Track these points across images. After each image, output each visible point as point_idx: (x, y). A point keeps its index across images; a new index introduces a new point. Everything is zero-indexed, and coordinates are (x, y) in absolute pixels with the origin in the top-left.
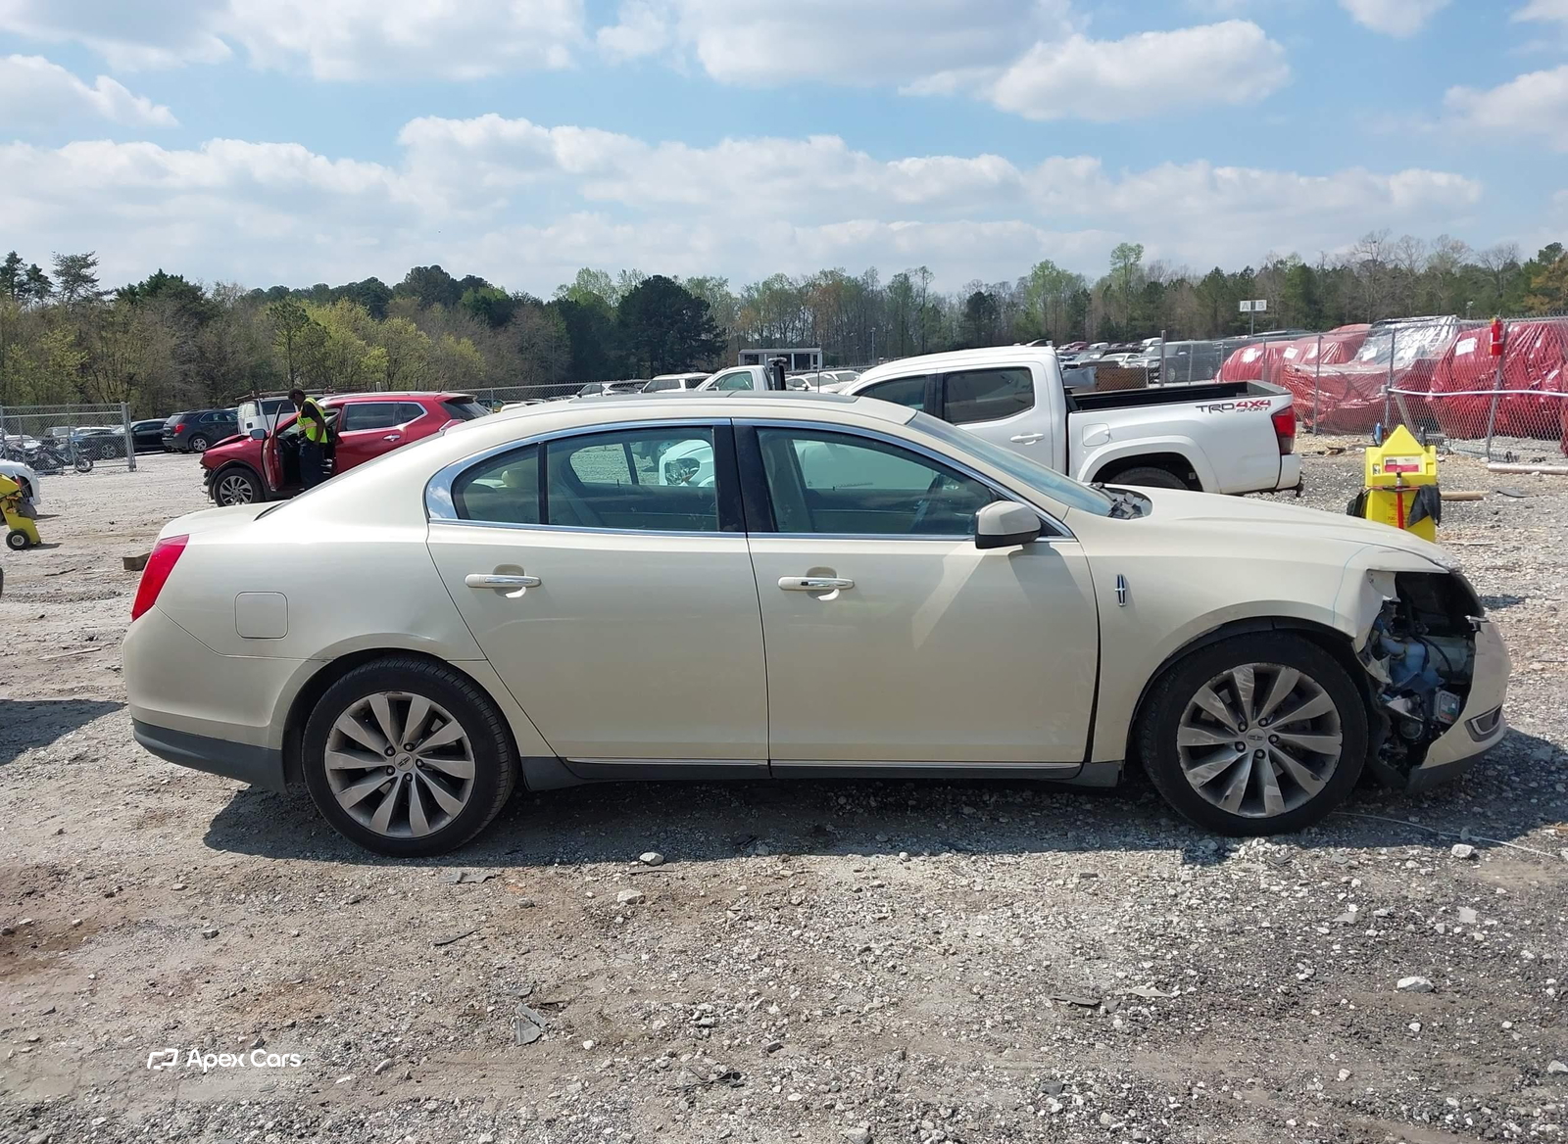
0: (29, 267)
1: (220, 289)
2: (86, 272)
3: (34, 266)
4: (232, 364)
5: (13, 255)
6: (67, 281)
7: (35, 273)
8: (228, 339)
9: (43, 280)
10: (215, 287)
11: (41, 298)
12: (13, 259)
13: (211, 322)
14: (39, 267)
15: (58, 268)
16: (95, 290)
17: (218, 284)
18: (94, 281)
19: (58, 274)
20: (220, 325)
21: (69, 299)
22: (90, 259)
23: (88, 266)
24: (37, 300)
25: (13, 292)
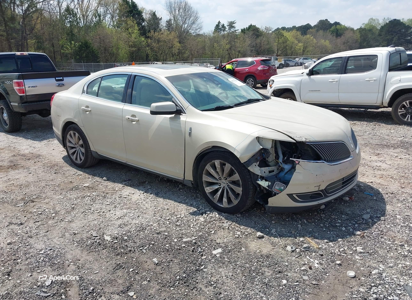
0: (222, 24)
1: (266, 28)
2: (233, 25)
3: (223, 24)
4: (263, 48)
5: (219, 21)
6: (229, 28)
7: (223, 26)
8: (263, 41)
9: (225, 28)
10: (265, 28)
11: (224, 32)
12: (219, 23)
13: (260, 37)
14: (224, 24)
15: (228, 24)
16: (235, 29)
17: (266, 27)
18: (235, 27)
19: (228, 26)
20: (262, 38)
21: (229, 32)
22: (235, 22)
23: (234, 23)
24: (223, 32)
25: (218, 30)
